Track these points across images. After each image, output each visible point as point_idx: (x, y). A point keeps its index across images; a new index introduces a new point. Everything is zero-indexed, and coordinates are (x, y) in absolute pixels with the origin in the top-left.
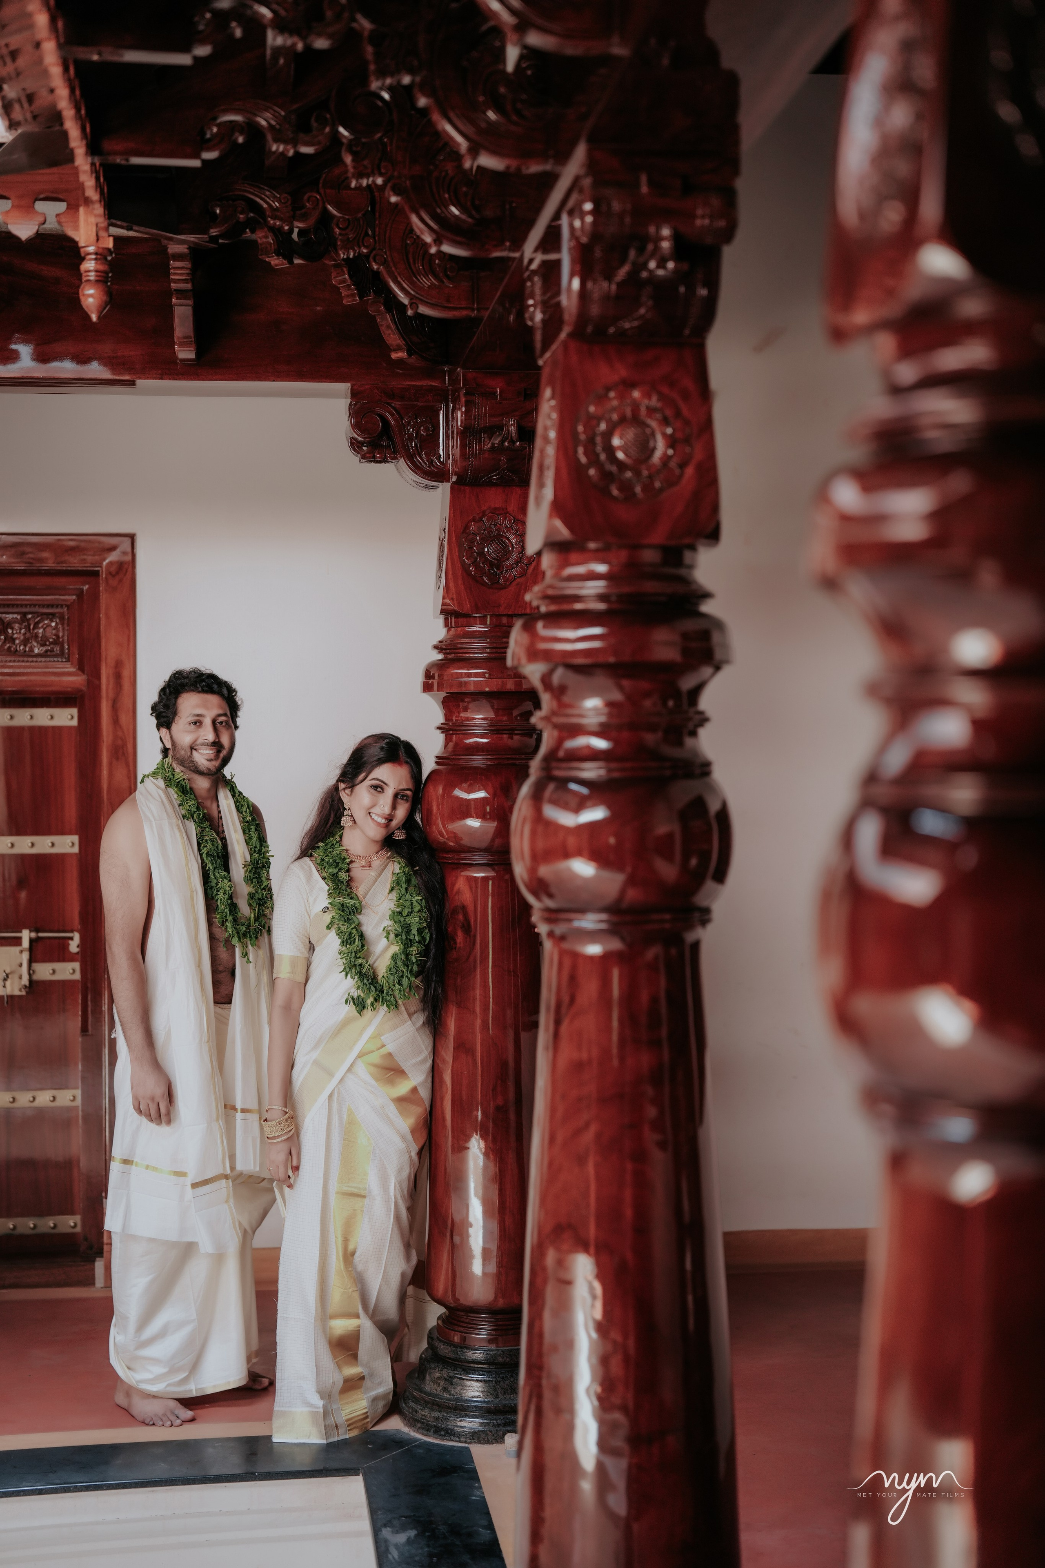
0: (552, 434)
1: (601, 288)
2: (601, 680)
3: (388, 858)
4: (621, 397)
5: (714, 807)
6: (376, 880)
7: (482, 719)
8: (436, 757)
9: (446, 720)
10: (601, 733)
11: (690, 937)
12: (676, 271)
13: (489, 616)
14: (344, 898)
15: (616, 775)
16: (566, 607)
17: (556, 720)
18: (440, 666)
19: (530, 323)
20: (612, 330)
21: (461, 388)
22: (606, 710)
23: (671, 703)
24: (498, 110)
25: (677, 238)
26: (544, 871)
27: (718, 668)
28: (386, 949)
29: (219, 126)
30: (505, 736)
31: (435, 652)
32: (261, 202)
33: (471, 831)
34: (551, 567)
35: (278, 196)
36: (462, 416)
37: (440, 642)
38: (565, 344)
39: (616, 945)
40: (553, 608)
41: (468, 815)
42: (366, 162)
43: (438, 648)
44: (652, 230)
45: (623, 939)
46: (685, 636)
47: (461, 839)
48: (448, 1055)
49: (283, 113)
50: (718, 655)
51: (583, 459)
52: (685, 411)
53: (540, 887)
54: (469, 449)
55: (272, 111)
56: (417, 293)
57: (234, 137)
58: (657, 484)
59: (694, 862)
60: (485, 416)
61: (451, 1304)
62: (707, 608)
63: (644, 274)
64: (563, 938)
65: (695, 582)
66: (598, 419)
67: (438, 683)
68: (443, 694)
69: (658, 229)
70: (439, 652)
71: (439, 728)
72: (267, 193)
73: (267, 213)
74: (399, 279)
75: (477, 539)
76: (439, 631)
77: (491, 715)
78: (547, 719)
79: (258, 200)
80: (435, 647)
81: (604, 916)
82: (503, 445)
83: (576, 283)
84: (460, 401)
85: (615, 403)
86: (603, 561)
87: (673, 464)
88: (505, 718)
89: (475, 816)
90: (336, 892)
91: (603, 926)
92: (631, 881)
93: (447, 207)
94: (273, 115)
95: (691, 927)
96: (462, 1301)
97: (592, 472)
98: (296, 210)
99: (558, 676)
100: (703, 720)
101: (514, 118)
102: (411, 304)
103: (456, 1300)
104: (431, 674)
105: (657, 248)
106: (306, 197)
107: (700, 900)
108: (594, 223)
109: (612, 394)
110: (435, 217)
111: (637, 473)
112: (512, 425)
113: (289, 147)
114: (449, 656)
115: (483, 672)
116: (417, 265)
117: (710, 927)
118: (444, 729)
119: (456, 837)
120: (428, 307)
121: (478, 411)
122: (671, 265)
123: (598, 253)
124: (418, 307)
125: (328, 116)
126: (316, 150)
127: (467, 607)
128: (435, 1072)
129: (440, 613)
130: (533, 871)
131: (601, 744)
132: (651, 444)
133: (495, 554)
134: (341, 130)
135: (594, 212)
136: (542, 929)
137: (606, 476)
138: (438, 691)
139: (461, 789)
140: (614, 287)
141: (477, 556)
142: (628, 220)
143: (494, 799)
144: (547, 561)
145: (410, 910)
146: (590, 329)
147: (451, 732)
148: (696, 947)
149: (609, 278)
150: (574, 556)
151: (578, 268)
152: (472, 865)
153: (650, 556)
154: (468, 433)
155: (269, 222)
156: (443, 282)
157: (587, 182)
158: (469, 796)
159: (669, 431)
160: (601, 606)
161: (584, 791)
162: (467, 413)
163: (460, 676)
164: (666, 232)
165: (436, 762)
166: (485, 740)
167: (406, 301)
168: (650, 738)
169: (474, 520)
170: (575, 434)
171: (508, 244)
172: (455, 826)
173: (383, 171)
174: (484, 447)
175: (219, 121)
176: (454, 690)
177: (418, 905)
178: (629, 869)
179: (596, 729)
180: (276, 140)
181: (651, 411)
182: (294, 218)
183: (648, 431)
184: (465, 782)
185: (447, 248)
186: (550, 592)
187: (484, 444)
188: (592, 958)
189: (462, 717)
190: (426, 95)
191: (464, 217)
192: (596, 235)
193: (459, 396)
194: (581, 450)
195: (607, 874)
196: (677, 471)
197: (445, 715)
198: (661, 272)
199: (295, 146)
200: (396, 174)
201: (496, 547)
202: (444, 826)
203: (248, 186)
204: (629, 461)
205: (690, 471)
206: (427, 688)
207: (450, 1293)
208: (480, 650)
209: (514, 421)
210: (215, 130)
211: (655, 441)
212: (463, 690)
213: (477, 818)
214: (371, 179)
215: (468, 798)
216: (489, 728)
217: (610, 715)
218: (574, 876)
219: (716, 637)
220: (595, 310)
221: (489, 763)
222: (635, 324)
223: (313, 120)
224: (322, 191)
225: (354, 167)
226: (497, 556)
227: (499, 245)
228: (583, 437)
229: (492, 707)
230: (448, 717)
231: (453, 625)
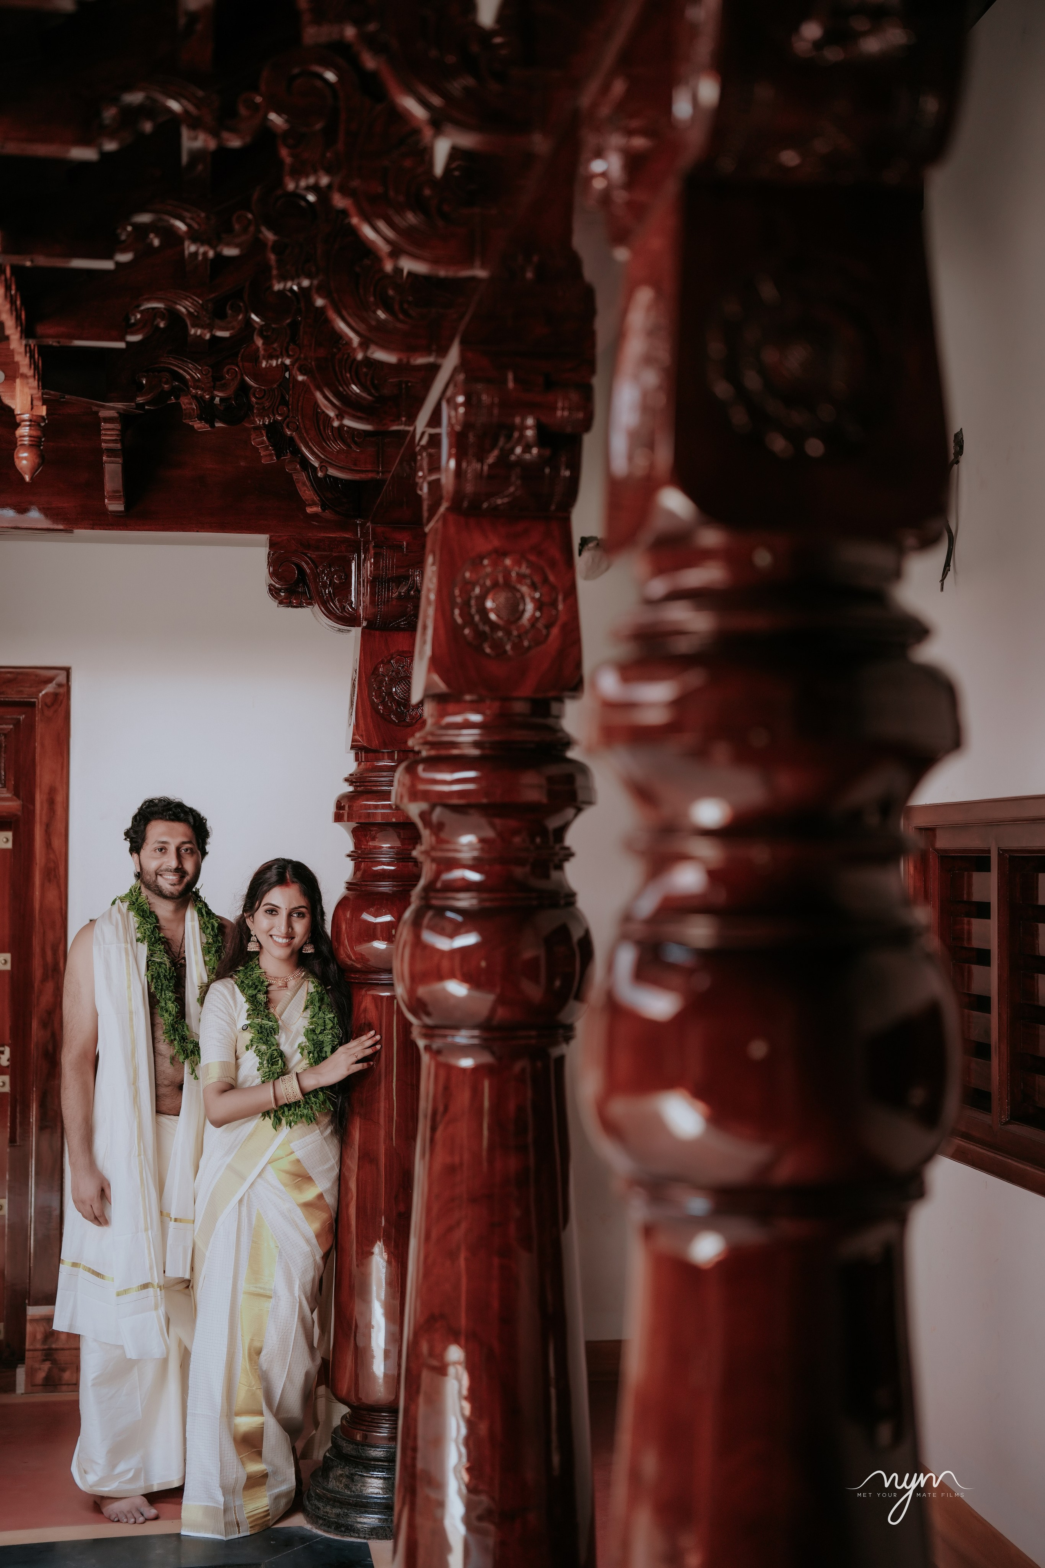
0: (432, 597)
1: (473, 467)
2: (475, 818)
3: (302, 978)
4: (494, 564)
5: (577, 934)
6: (292, 999)
7: (389, 848)
8: (347, 883)
9: (356, 847)
10: (474, 867)
11: (555, 1052)
12: (540, 455)
13: (396, 752)
14: (262, 1019)
15: (487, 904)
16: (443, 752)
17: (435, 854)
18: (350, 798)
19: (419, 492)
20: (485, 505)
21: (371, 541)
22: (479, 846)
23: (538, 840)
24: (388, 309)
25: (540, 427)
26: (422, 991)
27: (579, 810)
29: (142, 312)
30: (410, 864)
31: (346, 784)
32: (185, 374)
33: (377, 953)
34: (432, 716)
35: (200, 368)
36: (371, 567)
37: (350, 775)
38: (444, 516)
39: (486, 1058)
40: (433, 753)
41: (375, 938)
42: (275, 345)
43: (349, 780)
44: (518, 420)
45: (493, 1053)
46: (550, 780)
47: (368, 960)
48: (353, 1164)
49: (201, 302)
50: (581, 797)
51: (459, 620)
52: (552, 578)
53: (419, 1006)
54: (378, 597)
55: (191, 301)
56: (327, 457)
57: (156, 323)
58: (526, 643)
59: (558, 983)
60: (392, 567)
61: (354, 1403)
62: (573, 754)
63: (513, 458)
64: (439, 1052)
65: (562, 730)
66: (473, 584)
67: (348, 814)
68: (353, 825)
69: (523, 420)
70: (350, 785)
71: (349, 856)
72: (190, 365)
73: (190, 383)
74: (310, 444)
75: (385, 680)
76: (350, 765)
77: (398, 844)
78: (426, 853)
79: (181, 372)
80: (346, 780)
81: (476, 1033)
82: (409, 594)
83: (452, 464)
84: (369, 552)
85: (489, 570)
86: (477, 712)
87: (540, 625)
89: (380, 939)
90: (255, 1013)
91: (475, 1041)
92: (501, 1001)
93: (348, 385)
94: (192, 303)
95: (555, 1043)
96: (364, 1400)
97: (467, 631)
98: (217, 380)
99: (437, 814)
100: (568, 854)
101: (401, 316)
102: (321, 467)
103: (359, 1399)
104: (342, 805)
105: (522, 436)
106: (225, 370)
107: (563, 1017)
108: (466, 413)
109: (486, 562)
110: (337, 395)
111: (508, 633)
112: (417, 575)
113: (206, 331)
114: (359, 789)
115: (390, 804)
116: (327, 432)
117: (574, 1043)
118: (353, 856)
119: (362, 958)
120: (337, 469)
121: (386, 563)
122: (535, 451)
123: (471, 438)
124: (327, 470)
125: (241, 304)
126: (231, 334)
127: (375, 744)
128: (341, 1180)
129: (351, 748)
130: (411, 992)
131: (474, 876)
132: (521, 607)
133: (402, 694)
134: (253, 316)
135: (466, 404)
136: (421, 1043)
137: (481, 636)
138: (348, 821)
139: (370, 914)
140: (486, 468)
141: (386, 695)
142: (496, 411)
144: (428, 710)
145: (323, 1028)
146: (465, 504)
147: (360, 860)
148: (560, 1061)
149: (481, 460)
150: (451, 707)
151: (454, 451)
152: (378, 984)
153: (520, 707)
154: (376, 582)
155: (191, 392)
156: (351, 447)
157: (461, 377)
158: (375, 920)
159: (537, 595)
160: (475, 752)
161: (459, 918)
162: (376, 564)
163: (369, 807)
164: (530, 421)
165: (347, 888)
166: (392, 868)
167: (316, 464)
168: (519, 872)
169: (382, 662)
170: (452, 597)
171: (404, 419)
172: (362, 948)
173: (291, 353)
174: (392, 595)
175: (142, 308)
176: (363, 821)
177: (331, 1022)
178: (498, 990)
179: (470, 863)
180: (194, 326)
181: (521, 577)
182: (214, 388)
183: (518, 595)
184: (372, 906)
185: (348, 422)
186: (430, 738)
187: (392, 592)
188: (464, 1070)
189: (370, 846)
190: (321, 296)
191: (364, 395)
192: (467, 425)
193: (368, 547)
194: (457, 612)
195: (477, 994)
196: (544, 632)
197: (355, 844)
198: (527, 456)
199: (211, 331)
200: (302, 356)
201: (403, 688)
202: (352, 949)
203: (173, 360)
204: (501, 623)
205: (555, 631)
206: (338, 818)
207: (353, 1393)
208: (387, 784)
209: (419, 572)
210: (139, 316)
211: (525, 604)
212: (372, 821)
213: (383, 940)
214: (280, 361)
215: (375, 922)
216: (395, 856)
217: (482, 850)
218: (449, 996)
219: (579, 781)
220: (469, 488)
221: (395, 889)
222: (506, 500)
223: (228, 307)
224: (240, 364)
225: (265, 350)
226: (404, 696)
227: (397, 420)
228: (459, 600)
229: (399, 837)
230: (357, 845)
231: (363, 760)
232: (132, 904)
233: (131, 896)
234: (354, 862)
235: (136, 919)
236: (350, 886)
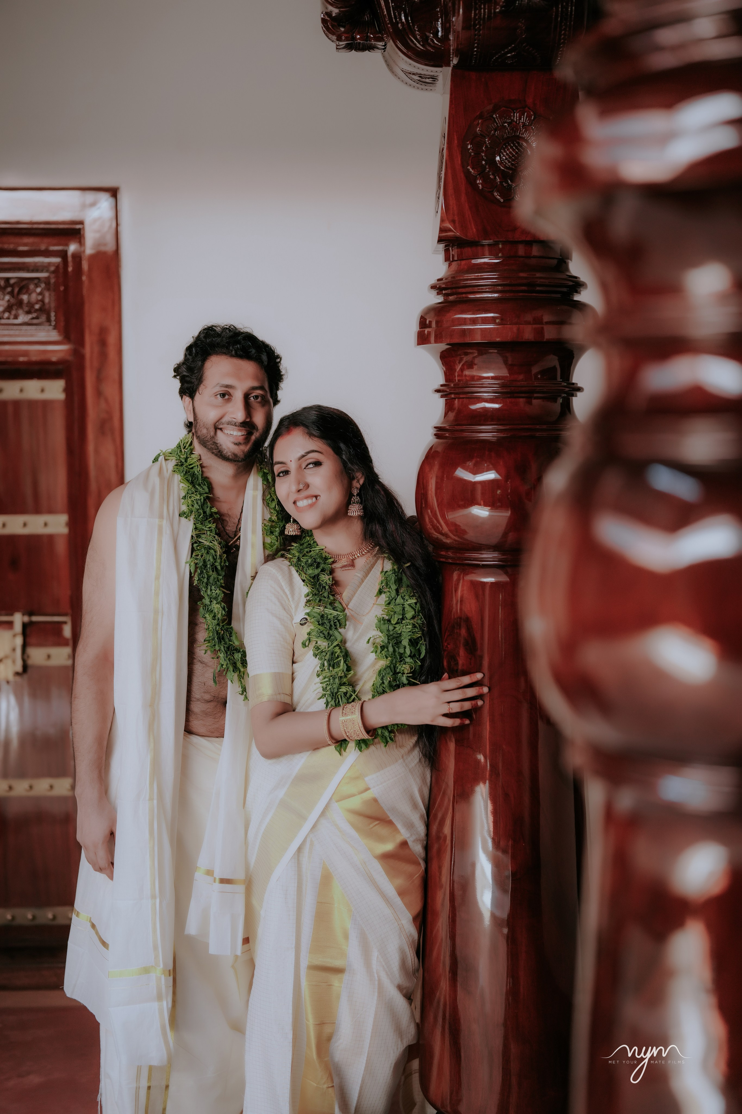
3: (375, 555)
6: (363, 581)
7: (493, 378)
8: (435, 427)
9: (447, 379)
13: (501, 244)
14: (325, 607)
18: (438, 310)
28: (374, 664)
30: (521, 400)
31: (434, 292)
33: (478, 523)
37: (439, 280)
41: (472, 502)
43: (438, 288)
47: (464, 532)
67: (435, 333)
68: (443, 346)
70: (438, 294)
71: (437, 391)
75: (485, 143)
77: (504, 372)
80: (433, 287)
88: (521, 377)
89: (482, 503)
90: (316, 599)
104: (428, 322)
114: (451, 298)
115: (493, 317)
118: (443, 391)
119: (456, 528)
127: (473, 232)
129: (438, 242)
133: (509, 162)
138: (436, 342)
139: (466, 469)
141: (486, 164)
143: (507, 482)
147: (453, 396)
152: (477, 566)
158: (474, 478)
163: (464, 321)
165: (435, 435)
166: (496, 406)
169: (481, 116)
172: (457, 516)
176: (456, 340)
184: (470, 458)
189: (466, 376)
197: (445, 374)
201: (510, 152)
202: (443, 517)
208: (489, 289)
212: (468, 340)
213: (486, 505)
215: (473, 480)
216: (500, 390)
221: (502, 435)
226: (512, 164)
229: (506, 362)
230: (449, 375)
231: (456, 258)
232: (180, 464)
233: (179, 454)
234: (444, 399)
235: (182, 485)
236: (440, 432)
